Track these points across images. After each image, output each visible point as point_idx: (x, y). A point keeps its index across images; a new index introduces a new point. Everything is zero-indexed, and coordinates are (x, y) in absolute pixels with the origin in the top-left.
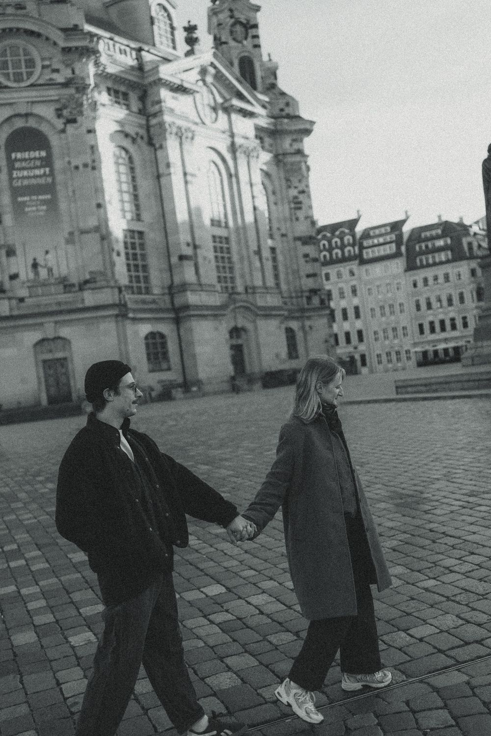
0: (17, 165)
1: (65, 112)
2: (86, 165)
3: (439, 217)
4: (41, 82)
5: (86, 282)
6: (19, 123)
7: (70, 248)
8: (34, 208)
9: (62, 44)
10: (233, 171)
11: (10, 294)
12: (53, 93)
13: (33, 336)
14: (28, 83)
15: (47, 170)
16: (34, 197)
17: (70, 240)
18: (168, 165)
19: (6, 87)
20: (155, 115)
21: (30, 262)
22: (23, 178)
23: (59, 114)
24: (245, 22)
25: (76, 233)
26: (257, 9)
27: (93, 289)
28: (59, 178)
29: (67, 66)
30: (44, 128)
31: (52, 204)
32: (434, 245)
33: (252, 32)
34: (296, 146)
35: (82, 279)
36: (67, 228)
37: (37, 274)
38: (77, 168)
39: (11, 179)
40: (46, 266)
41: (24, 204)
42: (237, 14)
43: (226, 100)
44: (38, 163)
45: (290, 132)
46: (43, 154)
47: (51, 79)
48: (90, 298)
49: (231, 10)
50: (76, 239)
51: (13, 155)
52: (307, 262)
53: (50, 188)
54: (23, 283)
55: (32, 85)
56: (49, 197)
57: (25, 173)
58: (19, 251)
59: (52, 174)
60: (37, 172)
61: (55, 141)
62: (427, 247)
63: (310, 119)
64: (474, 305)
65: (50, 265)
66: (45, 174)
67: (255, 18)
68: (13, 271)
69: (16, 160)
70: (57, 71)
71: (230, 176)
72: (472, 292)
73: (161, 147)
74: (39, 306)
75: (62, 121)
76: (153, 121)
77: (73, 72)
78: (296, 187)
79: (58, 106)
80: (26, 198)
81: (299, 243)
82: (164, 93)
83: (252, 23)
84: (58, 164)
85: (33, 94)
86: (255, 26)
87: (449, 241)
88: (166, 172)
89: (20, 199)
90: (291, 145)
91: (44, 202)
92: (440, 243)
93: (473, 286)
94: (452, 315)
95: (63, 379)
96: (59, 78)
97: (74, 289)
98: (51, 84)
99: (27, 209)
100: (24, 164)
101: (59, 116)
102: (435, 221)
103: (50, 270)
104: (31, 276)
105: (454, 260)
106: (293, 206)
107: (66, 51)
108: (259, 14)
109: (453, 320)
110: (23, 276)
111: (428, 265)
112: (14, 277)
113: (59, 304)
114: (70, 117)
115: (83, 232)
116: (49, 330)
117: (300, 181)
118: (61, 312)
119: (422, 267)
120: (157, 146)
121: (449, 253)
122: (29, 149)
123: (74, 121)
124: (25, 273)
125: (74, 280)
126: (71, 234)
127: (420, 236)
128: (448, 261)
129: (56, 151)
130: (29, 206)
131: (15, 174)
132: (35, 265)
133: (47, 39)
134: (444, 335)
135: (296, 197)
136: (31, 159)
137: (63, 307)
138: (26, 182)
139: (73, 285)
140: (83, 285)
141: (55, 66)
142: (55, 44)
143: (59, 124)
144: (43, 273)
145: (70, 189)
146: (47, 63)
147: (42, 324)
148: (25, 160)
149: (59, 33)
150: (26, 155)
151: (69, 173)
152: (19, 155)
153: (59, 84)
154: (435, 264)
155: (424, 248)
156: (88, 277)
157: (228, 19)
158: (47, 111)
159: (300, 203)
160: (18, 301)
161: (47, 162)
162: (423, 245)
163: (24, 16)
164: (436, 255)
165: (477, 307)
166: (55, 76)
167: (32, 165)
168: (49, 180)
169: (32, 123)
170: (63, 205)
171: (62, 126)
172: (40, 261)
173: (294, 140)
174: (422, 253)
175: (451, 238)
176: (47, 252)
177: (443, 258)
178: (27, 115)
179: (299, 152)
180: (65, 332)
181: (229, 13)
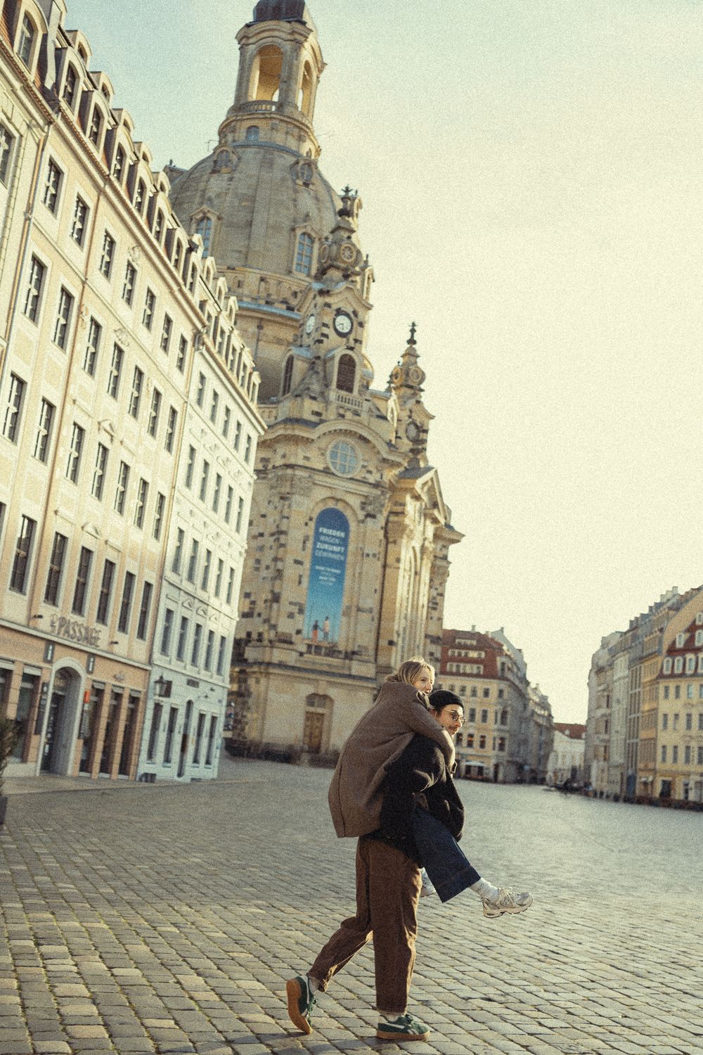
0: (322, 538)
1: (369, 508)
2: (374, 555)
3: (474, 626)
4: (358, 478)
5: (354, 653)
6: (331, 504)
7: (344, 619)
8: (326, 578)
9: (385, 456)
10: (418, 570)
11: (295, 647)
12: (365, 489)
13: (307, 689)
14: (350, 476)
15: (343, 549)
16: (329, 569)
17: (346, 613)
18: (398, 560)
19: (333, 474)
20: (397, 514)
21: (313, 623)
22: (324, 550)
23: (363, 505)
24: (419, 425)
25: (354, 609)
26: (432, 417)
27: (359, 661)
28: (350, 559)
29: (378, 471)
30: (348, 514)
31: (340, 578)
32: (466, 654)
33: (422, 436)
34: (444, 552)
35: (349, 650)
36: (345, 601)
37: (315, 635)
38: (368, 555)
39: (315, 549)
40: (323, 630)
41: (319, 572)
42: (415, 416)
43: (426, 508)
44: (337, 541)
45: (444, 539)
46: (343, 535)
47: (365, 478)
48: (357, 668)
49: (411, 411)
50: (353, 614)
51: (321, 530)
52: (431, 660)
53: (341, 565)
54: (303, 639)
55: (351, 479)
56: (338, 572)
57: (326, 546)
58: (307, 613)
59: (345, 554)
60: (336, 549)
61: (353, 525)
62: (460, 654)
63: (460, 531)
64: (496, 726)
65: (327, 629)
66: (339, 553)
67: (428, 424)
68: (300, 627)
69: (322, 533)
70: (370, 472)
71: (416, 573)
72: (496, 713)
73: (395, 542)
74: (314, 663)
75: (365, 513)
76: (392, 518)
77: (381, 478)
78: (436, 589)
79: (363, 500)
80: (322, 568)
81: (428, 641)
82: (408, 498)
83: (425, 428)
84: (351, 547)
85: (352, 486)
86: (426, 431)
87: (483, 655)
88: (396, 564)
89: (317, 567)
90: (441, 549)
91: (336, 576)
92: (473, 654)
93: (499, 708)
94: (471, 731)
95: (317, 732)
96: (371, 479)
97: (340, 656)
98: (364, 482)
99: (321, 578)
100: (327, 539)
101: (363, 509)
102: (468, 629)
103: (326, 634)
104: (311, 635)
105: (485, 676)
106: (430, 605)
107: (384, 460)
108: (431, 421)
109: (471, 736)
110: (305, 632)
111: (458, 674)
112: (299, 632)
113: (329, 665)
114: (372, 513)
115: (359, 610)
116: (323, 688)
117: (441, 584)
118: (333, 674)
119: (451, 674)
120: (391, 540)
121: (482, 667)
122: (333, 528)
123: (374, 517)
124: (307, 631)
125: (341, 648)
126: (349, 608)
127: (454, 641)
128: (478, 676)
129: (352, 536)
130: (322, 575)
131: (319, 545)
132: (316, 627)
133: (374, 447)
134: (470, 751)
135: (434, 598)
136: (333, 536)
137: (334, 670)
138: (325, 554)
139: (340, 652)
140: (350, 655)
141: (370, 468)
142: (378, 452)
143: (361, 515)
144: (320, 634)
145: (358, 571)
146: (366, 464)
147: (317, 681)
148: (328, 536)
149: (384, 445)
150: (330, 532)
151: (359, 558)
152: (325, 531)
153: (370, 484)
154: (465, 675)
155: (456, 654)
156: (356, 649)
157: (407, 418)
158: (355, 502)
159: (437, 604)
160: (298, 654)
161: (344, 542)
162: (457, 651)
163: (358, 422)
164: (462, 665)
165: (499, 730)
166: (368, 476)
167: (332, 541)
168: (342, 558)
169: (340, 507)
170: (348, 582)
171: (363, 518)
172: (320, 625)
173: (444, 546)
174: (452, 659)
175: (486, 653)
176: (327, 618)
177: (475, 671)
178: (338, 500)
179: (445, 558)
180: (332, 692)
181: (409, 413)
